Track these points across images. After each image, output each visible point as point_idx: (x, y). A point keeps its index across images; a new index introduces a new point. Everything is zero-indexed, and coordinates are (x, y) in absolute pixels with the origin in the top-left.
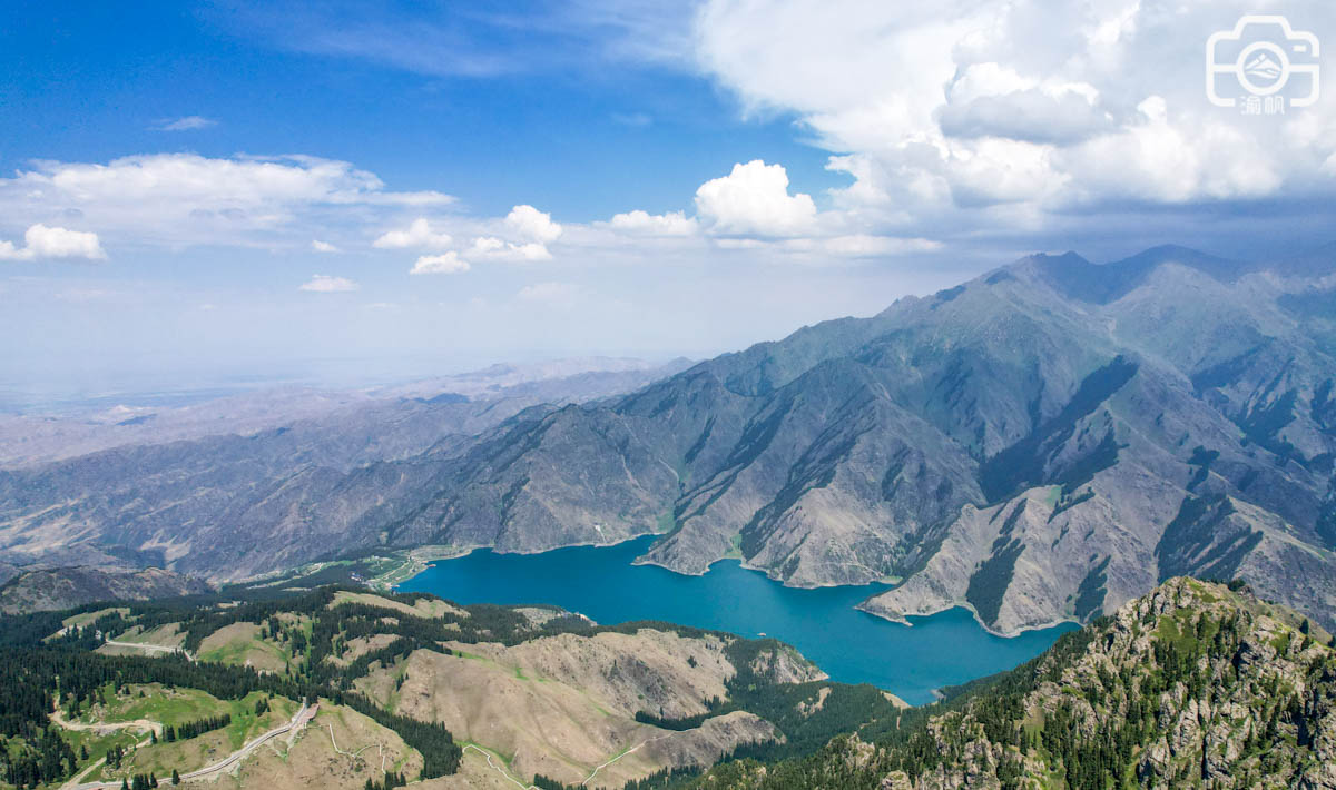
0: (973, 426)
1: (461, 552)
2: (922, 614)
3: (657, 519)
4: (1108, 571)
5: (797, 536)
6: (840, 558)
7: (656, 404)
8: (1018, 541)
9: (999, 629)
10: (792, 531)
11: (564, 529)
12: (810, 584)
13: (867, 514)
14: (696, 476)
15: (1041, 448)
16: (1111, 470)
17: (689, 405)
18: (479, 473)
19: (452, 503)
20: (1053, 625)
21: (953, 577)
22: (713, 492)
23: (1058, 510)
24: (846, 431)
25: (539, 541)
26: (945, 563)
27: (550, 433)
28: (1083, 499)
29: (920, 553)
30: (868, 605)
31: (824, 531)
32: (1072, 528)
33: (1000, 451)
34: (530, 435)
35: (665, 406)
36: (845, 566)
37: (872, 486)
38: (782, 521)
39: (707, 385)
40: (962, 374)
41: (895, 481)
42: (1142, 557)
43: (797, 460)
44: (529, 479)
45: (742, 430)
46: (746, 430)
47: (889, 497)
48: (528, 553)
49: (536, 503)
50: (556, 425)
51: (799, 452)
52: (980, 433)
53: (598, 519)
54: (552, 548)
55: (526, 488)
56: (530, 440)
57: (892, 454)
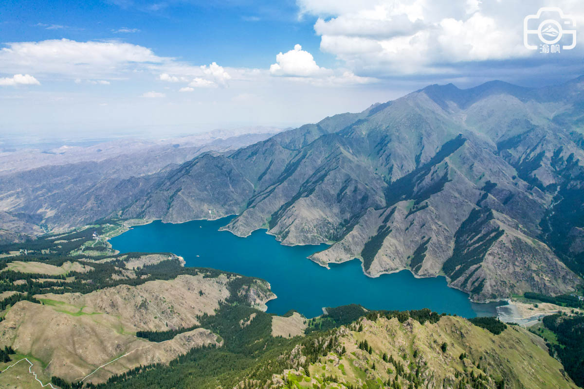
0: (388, 166)
1: (147, 222)
2: (337, 263)
3: (240, 207)
4: (429, 245)
6: (307, 232)
7: (250, 153)
8: (389, 227)
9: (369, 273)
10: (289, 218)
11: (194, 212)
12: (292, 244)
13: (328, 210)
14: (261, 187)
15: (415, 179)
16: (439, 193)
17: (263, 154)
18: (164, 185)
19: (148, 199)
20: (397, 271)
21: (356, 244)
22: (265, 196)
23: (411, 213)
24: (326, 169)
25: (182, 218)
26: (353, 237)
27: (195, 167)
28: (423, 208)
29: (345, 231)
30: (313, 257)
31: (302, 219)
32: (415, 222)
33: (398, 179)
34: (187, 168)
35: (254, 154)
36: (309, 235)
37: (332, 196)
38: (286, 212)
39: (272, 145)
40: (386, 142)
41: (343, 194)
42: (447, 239)
43: (305, 181)
44: (181, 189)
45: (286, 166)
46: (287, 166)
47: (339, 201)
48: (176, 223)
49: (183, 200)
50: (198, 164)
51: (307, 177)
52: (391, 170)
53: (211, 207)
54: (188, 221)
55: (179, 193)
56: (187, 170)
57: (344, 181)
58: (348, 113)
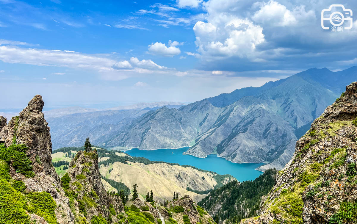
0: (293, 118)
1: (128, 149)
3: (190, 142)
5: (235, 147)
6: (250, 154)
7: (190, 109)
10: (234, 145)
11: (161, 144)
12: (240, 162)
13: (258, 142)
14: (202, 130)
17: (201, 109)
18: (135, 126)
19: (126, 134)
22: (208, 135)
24: (251, 117)
25: (153, 147)
26: (285, 157)
27: (158, 115)
29: (277, 154)
30: (260, 169)
31: (245, 146)
33: (302, 126)
34: (151, 115)
35: (193, 109)
36: (251, 157)
37: (260, 134)
38: (231, 143)
40: (289, 102)
41: (267, 133)
43: (235, 126)
44: (151, 128)
45: (217, 117)
46: (218, 117)
47: (265, 137)
48: (149, 150)
49: (153, 135)
50: (159, 112)
51: (236, 123)
52: (295, 120)
53: (172, 141)
54: (157, 149)
55: (150, 130)
56: (151, 117)
57: (266, 124)
58: (251, 87)
